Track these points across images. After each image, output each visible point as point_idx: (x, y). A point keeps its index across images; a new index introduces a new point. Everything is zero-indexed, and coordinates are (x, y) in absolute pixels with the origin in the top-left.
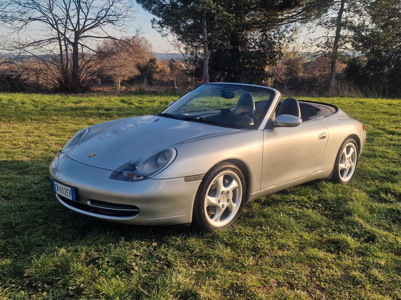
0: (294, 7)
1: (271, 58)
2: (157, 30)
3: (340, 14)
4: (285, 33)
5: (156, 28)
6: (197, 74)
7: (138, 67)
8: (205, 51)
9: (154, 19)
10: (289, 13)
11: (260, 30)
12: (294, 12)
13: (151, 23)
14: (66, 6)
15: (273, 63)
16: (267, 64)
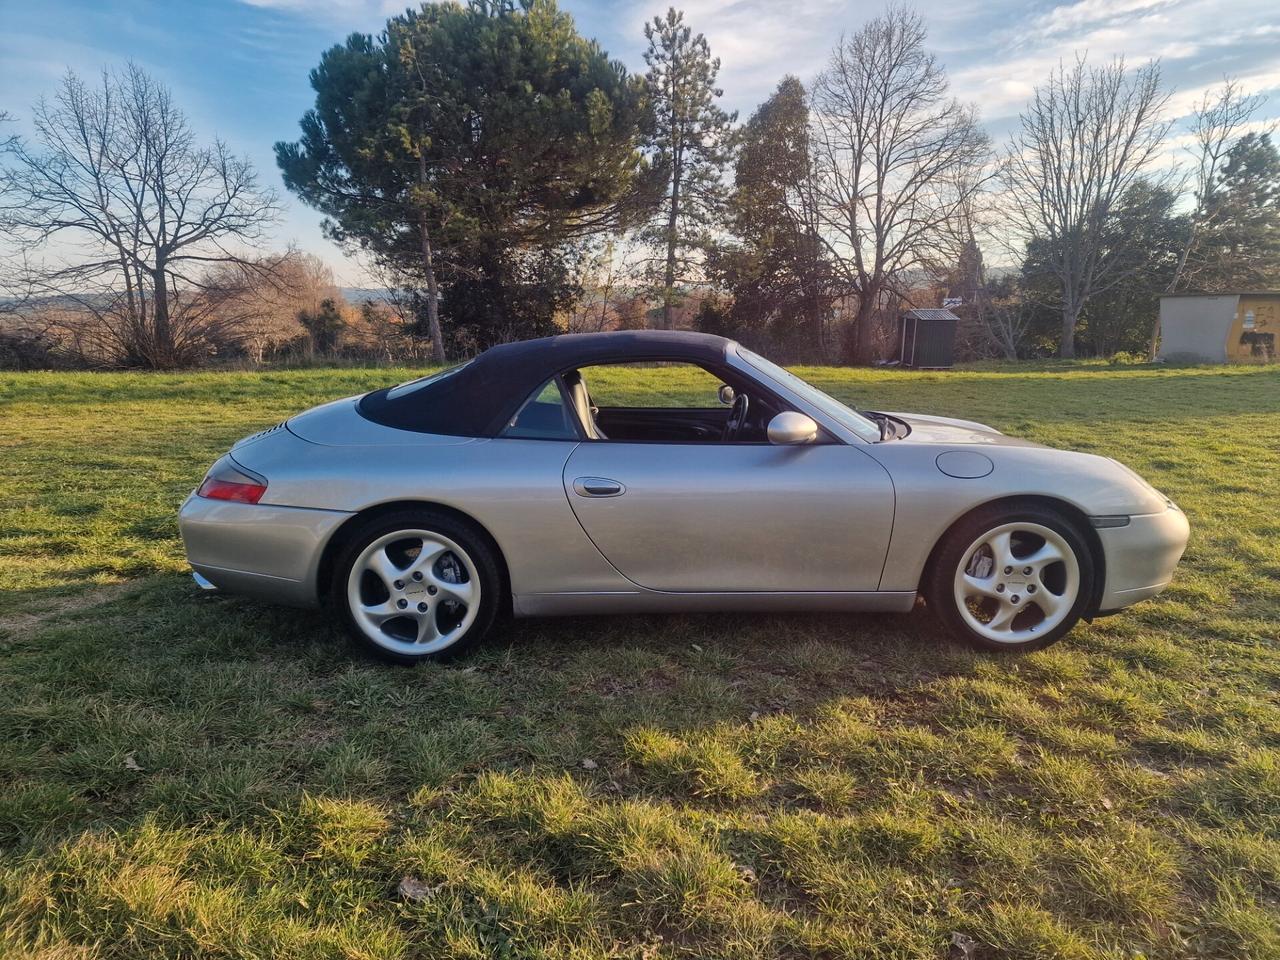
1: (563, 299)
3: (672, 218)
4: (584, 252)
6: (419, 330)
7: (304, 319)
8: (429, 285)
14: (135, 198)
15: (568, 307)
16: (557, 310)
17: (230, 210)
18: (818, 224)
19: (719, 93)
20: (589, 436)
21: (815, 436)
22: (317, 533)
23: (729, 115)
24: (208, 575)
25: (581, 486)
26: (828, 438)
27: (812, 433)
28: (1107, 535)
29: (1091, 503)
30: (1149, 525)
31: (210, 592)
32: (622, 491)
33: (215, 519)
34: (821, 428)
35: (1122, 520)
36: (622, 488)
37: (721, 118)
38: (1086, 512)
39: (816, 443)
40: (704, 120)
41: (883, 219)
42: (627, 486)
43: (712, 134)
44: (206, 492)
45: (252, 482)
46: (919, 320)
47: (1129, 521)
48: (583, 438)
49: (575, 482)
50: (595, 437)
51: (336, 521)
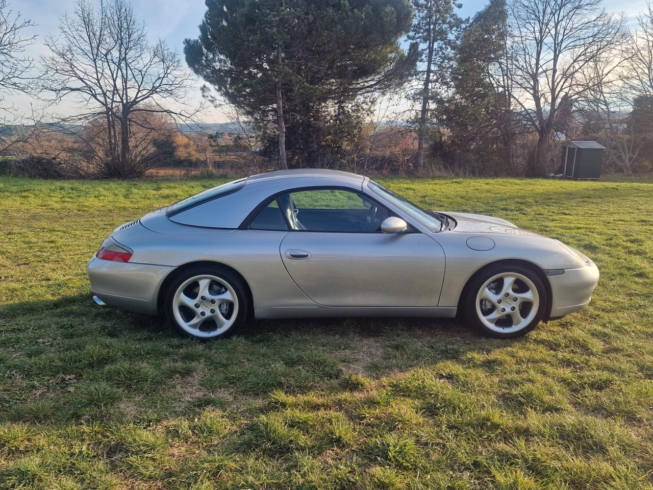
0: (371, 75)
2: (209, 100)
3: (426, 84)
4: (363, 105)
5: (207, 97)
9: (204, 86)
10: (365, 82)
11: (336, 101)
12: (372, 80)
13: (201, 91)
14: (112, 74)
17: (165, 81)
18: (512, 87)
19: (460, 6)
20: (293, 228)
21: (406, 228)
22: (157, 277)
23: (464, 19)
24: (101, 297)
25: (288, 254)
26: (412, 229)
27: (404, 228)
28: (552, 279)
29: (544, 263)
30: (578, 274)
31: (102, 306)
32: (309, 256)
33: (106, 270)
34: (409, 225)
35: (560, 271)
36: (309, 254)
37: (459, 22)
38: (542, 268)
39: (406, 232)
40: (450, 23)
41: (556, 84)
42: (312, 254)
43: (453, 32)
44: (101, 256)
45: (125, 252)
46: (579, 149)
47: (564, 272)
48: (290, 229)
49: (286, 251)
50: (297, 229)
51: (167, 271)
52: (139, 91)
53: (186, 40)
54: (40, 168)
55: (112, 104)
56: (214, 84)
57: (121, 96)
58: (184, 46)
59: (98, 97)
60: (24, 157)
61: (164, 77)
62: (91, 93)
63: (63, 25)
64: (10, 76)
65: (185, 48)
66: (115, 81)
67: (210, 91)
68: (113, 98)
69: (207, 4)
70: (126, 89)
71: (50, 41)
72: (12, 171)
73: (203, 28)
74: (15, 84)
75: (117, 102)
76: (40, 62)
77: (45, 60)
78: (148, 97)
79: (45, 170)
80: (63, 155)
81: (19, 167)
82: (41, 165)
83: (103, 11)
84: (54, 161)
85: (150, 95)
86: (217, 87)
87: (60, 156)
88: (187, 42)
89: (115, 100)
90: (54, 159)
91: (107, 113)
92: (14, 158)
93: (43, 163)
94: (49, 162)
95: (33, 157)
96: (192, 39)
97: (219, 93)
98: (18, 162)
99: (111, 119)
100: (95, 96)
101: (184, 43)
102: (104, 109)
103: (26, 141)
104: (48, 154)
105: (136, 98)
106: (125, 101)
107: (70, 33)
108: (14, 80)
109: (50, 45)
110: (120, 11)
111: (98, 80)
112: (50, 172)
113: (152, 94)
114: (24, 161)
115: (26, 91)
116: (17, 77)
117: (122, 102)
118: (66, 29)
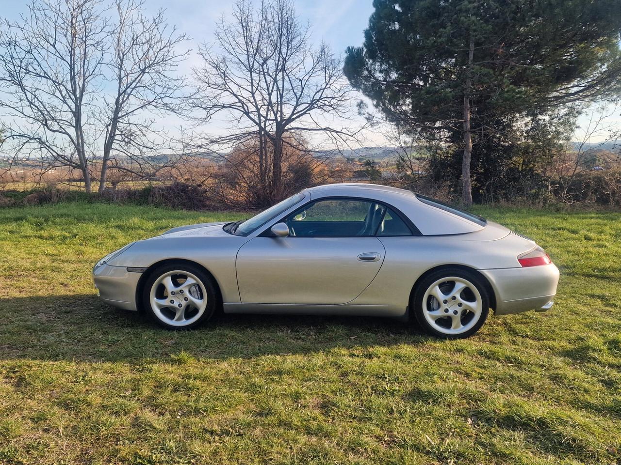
5: (364, 114)
52: (297, 105)
53: (349, 48)
54: (184, 197)
55: (265, 122)
56: (373, 99)
57: (275, 112)
58: (345, 55)
59: (251, 115)
60: (169, 183)
61: (325, 88)
62: (243, 110)
63: (219, 30)
64: (162, 96)
65: (347, 58)
66: (270, 95)
67: (367, 107)
68: (267, 115)
69: (375, 5)
70: (282, 104)
71: (204, 48)
72: (154, 200)
73: (367, 34)
74: (166, 105)
75: (272, 120)
76: (192, 74)
77: (197, 72)
78: (305, 113)
79: (190, 199)
80: (210, 181)
81: (163, 194)
82: (186, 194)
83: (263, 11)
84: (199, 188)
85: (307, 111)
86: (375, 103)
87: (206, 183)
88: (350, 50)
89: (268, 118)
90: (199, 186)
91: (259, 132)
92: (160, 184)
93: (188, 191)
94: (195, 190)
95: (178, 184)
96: (356, 47)
97: (378, 110)
98: (163, 190)
99: (263, 139)
100: (247, 113)
101: (346, 52)
102: (257, 128)
103: (173, 167)
104: (193, 180)
105: (293, 114)
106: (279, 119)
107: (226, 38)
108: (166, 100)
109: (204, 53)
110: (282, 11)
111: (253, 94)
112: (195, 200)
113: (310, 109)
114: (169, 189)
115: (177, 111)
116: (169, 97)
117: (276, 119)
118: (222, 35)
